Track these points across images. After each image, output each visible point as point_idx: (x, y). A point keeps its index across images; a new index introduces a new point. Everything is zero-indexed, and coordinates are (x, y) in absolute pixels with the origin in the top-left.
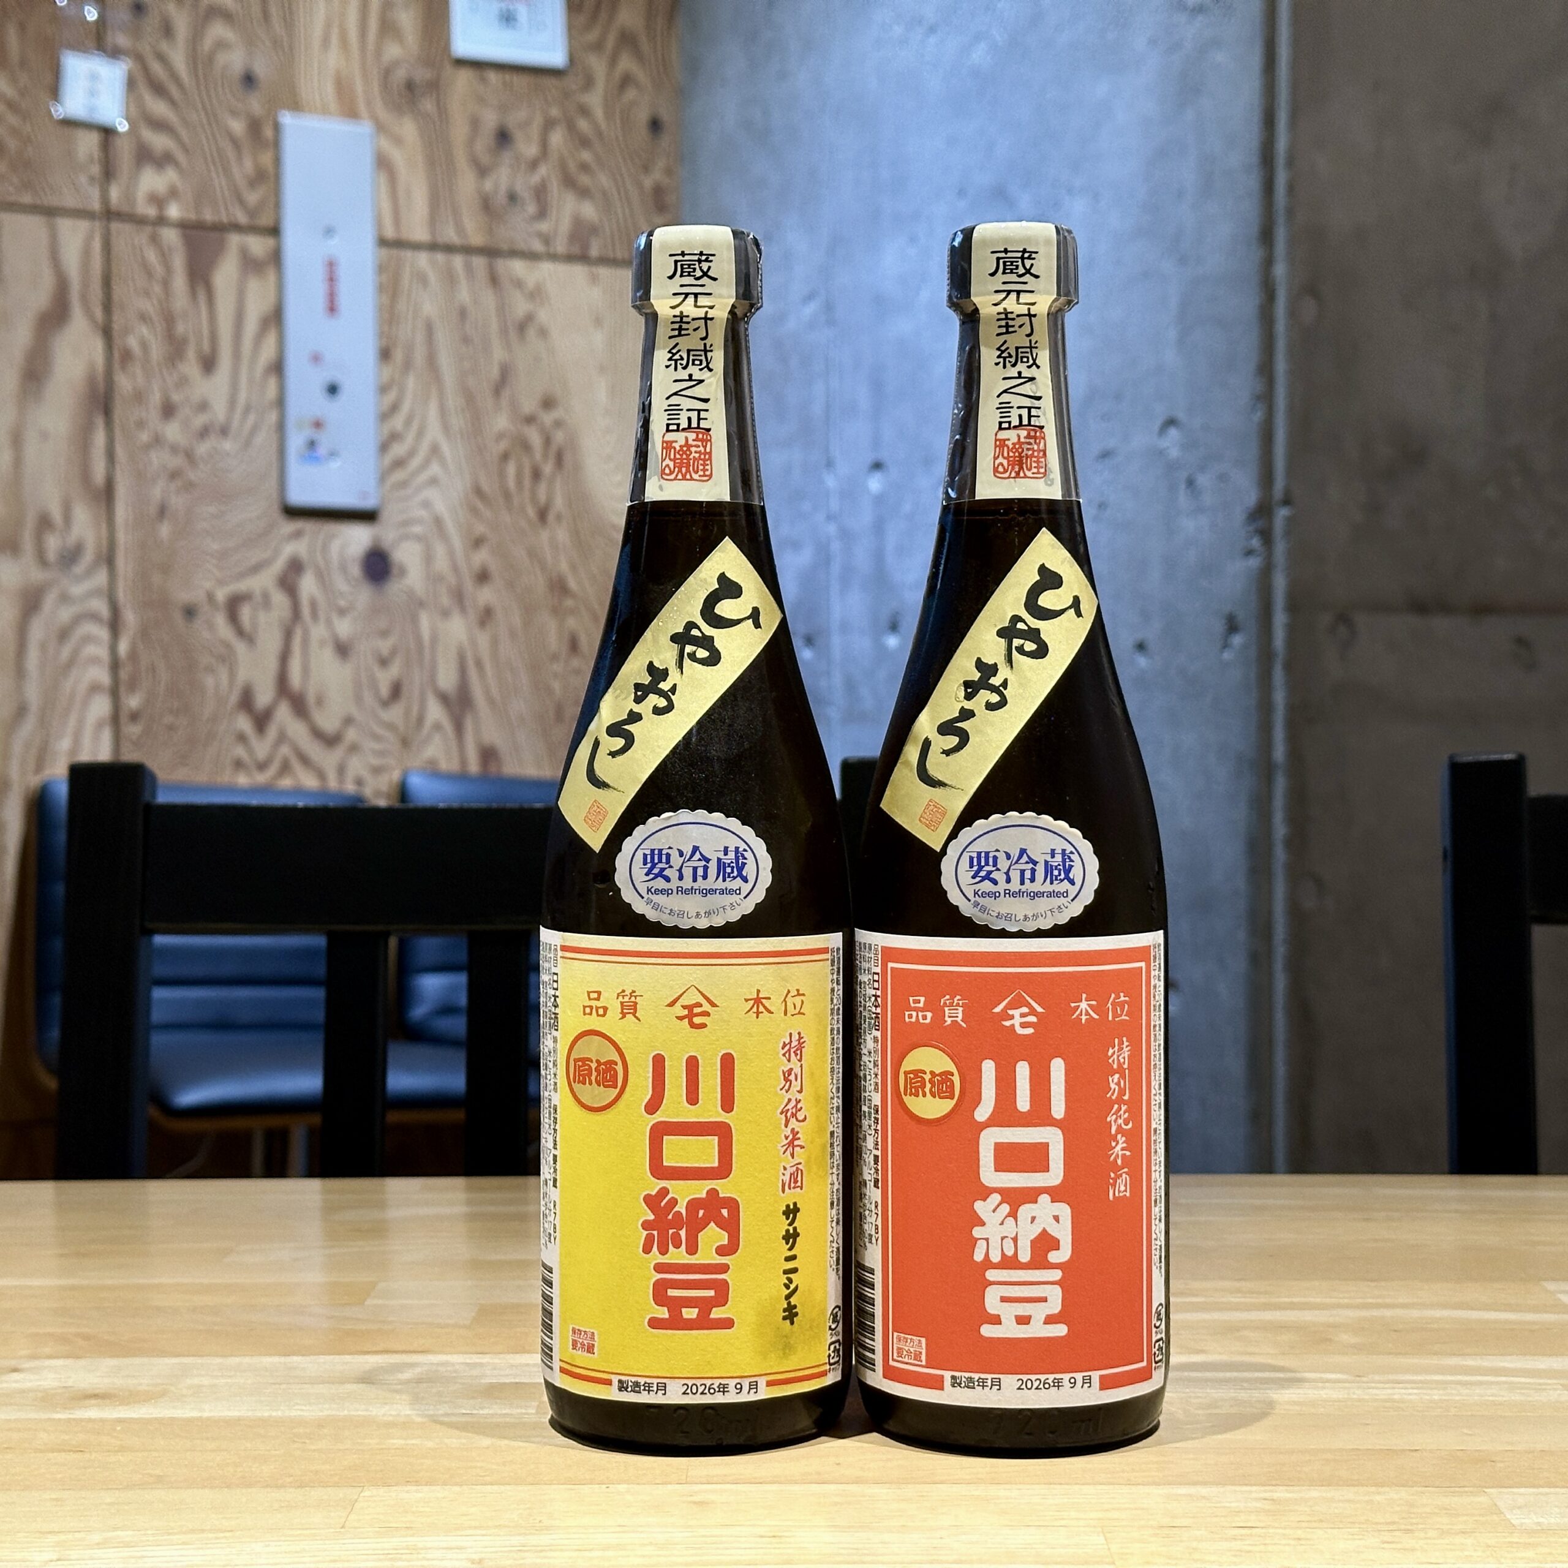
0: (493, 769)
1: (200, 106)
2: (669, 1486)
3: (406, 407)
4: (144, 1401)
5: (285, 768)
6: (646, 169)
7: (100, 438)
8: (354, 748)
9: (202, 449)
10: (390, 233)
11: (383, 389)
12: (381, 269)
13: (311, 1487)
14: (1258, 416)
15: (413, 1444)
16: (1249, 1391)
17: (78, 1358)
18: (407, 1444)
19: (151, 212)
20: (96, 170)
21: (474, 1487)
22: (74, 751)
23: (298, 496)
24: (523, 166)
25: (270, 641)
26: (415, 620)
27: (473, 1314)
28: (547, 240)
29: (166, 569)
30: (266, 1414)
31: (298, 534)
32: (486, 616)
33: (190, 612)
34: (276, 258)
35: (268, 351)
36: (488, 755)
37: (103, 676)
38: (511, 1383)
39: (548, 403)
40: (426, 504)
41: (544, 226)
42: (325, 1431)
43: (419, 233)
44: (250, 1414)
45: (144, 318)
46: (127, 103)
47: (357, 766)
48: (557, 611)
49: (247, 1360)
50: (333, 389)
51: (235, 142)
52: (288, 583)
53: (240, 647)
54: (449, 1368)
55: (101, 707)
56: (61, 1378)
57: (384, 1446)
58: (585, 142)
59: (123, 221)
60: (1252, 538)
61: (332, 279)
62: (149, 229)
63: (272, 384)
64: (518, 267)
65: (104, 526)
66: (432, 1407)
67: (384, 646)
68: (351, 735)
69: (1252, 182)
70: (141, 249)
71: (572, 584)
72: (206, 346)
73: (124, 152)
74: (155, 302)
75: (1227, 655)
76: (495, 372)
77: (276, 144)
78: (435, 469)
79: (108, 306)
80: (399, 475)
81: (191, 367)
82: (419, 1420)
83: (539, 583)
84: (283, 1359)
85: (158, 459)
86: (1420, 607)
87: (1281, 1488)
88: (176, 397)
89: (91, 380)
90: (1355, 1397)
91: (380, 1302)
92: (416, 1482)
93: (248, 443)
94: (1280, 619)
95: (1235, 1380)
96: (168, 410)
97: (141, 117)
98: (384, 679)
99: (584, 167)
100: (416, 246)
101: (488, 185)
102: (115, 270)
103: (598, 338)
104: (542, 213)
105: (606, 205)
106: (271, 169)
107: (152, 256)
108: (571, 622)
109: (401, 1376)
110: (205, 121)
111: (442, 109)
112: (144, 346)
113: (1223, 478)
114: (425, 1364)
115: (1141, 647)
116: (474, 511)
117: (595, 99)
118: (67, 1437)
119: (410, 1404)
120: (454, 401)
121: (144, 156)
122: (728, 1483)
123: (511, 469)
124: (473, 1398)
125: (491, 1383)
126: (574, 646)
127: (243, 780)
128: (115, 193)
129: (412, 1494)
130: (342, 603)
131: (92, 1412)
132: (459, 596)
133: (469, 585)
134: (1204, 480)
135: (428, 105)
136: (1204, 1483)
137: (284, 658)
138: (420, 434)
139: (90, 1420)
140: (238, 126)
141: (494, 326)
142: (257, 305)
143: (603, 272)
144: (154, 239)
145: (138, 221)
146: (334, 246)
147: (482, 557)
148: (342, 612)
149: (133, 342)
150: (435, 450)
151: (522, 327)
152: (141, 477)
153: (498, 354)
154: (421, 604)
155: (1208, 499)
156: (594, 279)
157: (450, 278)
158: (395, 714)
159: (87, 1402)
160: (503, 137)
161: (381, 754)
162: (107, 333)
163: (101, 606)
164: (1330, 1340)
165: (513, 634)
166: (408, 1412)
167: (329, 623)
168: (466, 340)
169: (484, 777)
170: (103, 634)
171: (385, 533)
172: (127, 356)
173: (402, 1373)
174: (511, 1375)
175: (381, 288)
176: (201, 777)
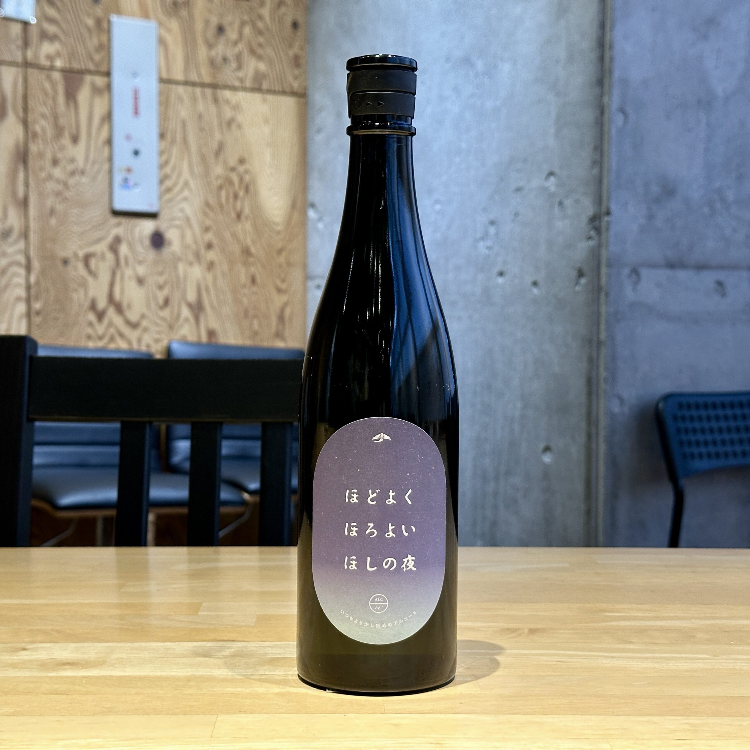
0: (213, 340)
1: (71, 11)
2: (376, 715)
3: (172, 163)
4: (95, 666)
5: (112, 339)
6: (291, 46)
7: (21, 175)
8: (146, 330)
9: (72, 181)
10: (165, 76)
11: (161, 153)
12: (161, 93)
13: (190, 714)
14: (595, 171)
15: (238, 691)
16: (661, 664)
17: (56, 643)
18: (235, 691)
19: (47, 63)
20: (20, 42)
21: (276, 715)
22: (8, 329)
23: (120, 205)
24: (230, 44)
25: (105, 277)
26: (175, 267)
27: (255, 620)
28: (241, 80)
29: (53, 240)
30: (159, 674)
31: (119, 224)
32: (211, 266)
33: (65, 262)
34: (109, 87)
35: (104, 134)
36: (211, 333)
37: (21, 292)
38: (281, 657)
39: (242, 161)
40: (182, 210)
41: (241, 74)
42: (191, 683)
43: (179, 76)
44: (151, 674)
45: (43, 116)
46: (36, 11)
47: (147, 339)
48: (246, 264)
49: (143, 644)
50: (136, 153)
51: (89, 30)
52: (114, 247)
53: (90, 279)
54: (248, 649)
55: (21, 308)
56: (49, 654)
57: (225, 692)
58: (260, 33)
59: (33, 68)
60: (591, 231)
61: (136, 98)
62: (46, 72)
63: (106, 150)
64: (227, 94)
65: (23, 220)
66: (244, 671)
67: (161, 280)
68: (144, 323)
69: (593, 56)
70: (42, 82)
71: (253, 250)
72: (74, 131)
73: (34, 33)
74: (49, 109)
75: (577, 288)
76: (215, 146)
77: (109, 31)
78: (186, 193)
79: (26, 109)
80: (168, 196)
81: (66, 141)
82: (239, 677)
83: (237, 249)
84: (162, 644)
85: (51, 186)
86: (671, 265)
87: (693, 717)
88: (59, 155)
89: (17, 146)
90: (716, 667)
91: (206, 613)
92: (245, 712)
93: (94, 178)
94: (604, 270)
95: (653, 658)
96: (55, 162)
97: (43, 17)
98: (161, 296)
99: (260, 45)
100: (177, 83)
101: (213, 53)
102: (29, 92)
103: (267, 130)
104: (240, 67)
105: (271, 63)
106: (106, 42)
107: (47, 86)
108: (253, 269)
109: (224, 653)
110: (74, 20)
111: (191, 16)
112: (44, 130)
113: (577, 201)
114: (235, 647)
115: (535, 284)
116: (205, 214)
117: (266, 12)
118: (57, 686)
119: (233, 669)
120: (195, 159)
121: (44, 36)
122: (406, 714)
123: (223, 193)
124: (264, 666)
125: (271, 658)
126: (253, 281)
127: (91, 344)
128: (30, 54)
129: (243, 719)
130: (141, 258)
131: (69, 673)
132: (198, 256)
133: (203, 251)
134: (568, 202)
135: (184, 13)
136: (653, 715)
137: (112, 285)
138: (179, 175)
139: (68, 677)
140: (90, 22)
141: (215, 123)
142: (99, 110)
143: (270, 97)
144: (49, 77)
145: (41, 68)
146: (138, 82)
147: (209, 236)
148: (140, 263)
149: (38, 128)
150: (186, 184)
151: (230, 123)
152: (42, 196)
153: (218, 136)
154: (179, 259)
155: (569, 212)
156: (264, 101)
157: (194, 99)
158: (166, 313)
159: (64, 667)
160: (221, 30)
161: (159, 333)
162: (25, 123)
163: (21, 258)
164: (694, 636)
165: (224, 274)
166: (233, 674)
167: (134, 269)
168: (202, 130)
169: (209, 344)
170: (22, 272)
171: (161, 224)
172: (35, 135)
173: (225, 651)
174: (282, 653)
175: (160, 103)
176: (71, 343)
